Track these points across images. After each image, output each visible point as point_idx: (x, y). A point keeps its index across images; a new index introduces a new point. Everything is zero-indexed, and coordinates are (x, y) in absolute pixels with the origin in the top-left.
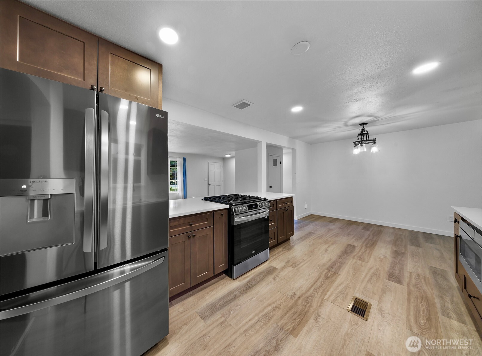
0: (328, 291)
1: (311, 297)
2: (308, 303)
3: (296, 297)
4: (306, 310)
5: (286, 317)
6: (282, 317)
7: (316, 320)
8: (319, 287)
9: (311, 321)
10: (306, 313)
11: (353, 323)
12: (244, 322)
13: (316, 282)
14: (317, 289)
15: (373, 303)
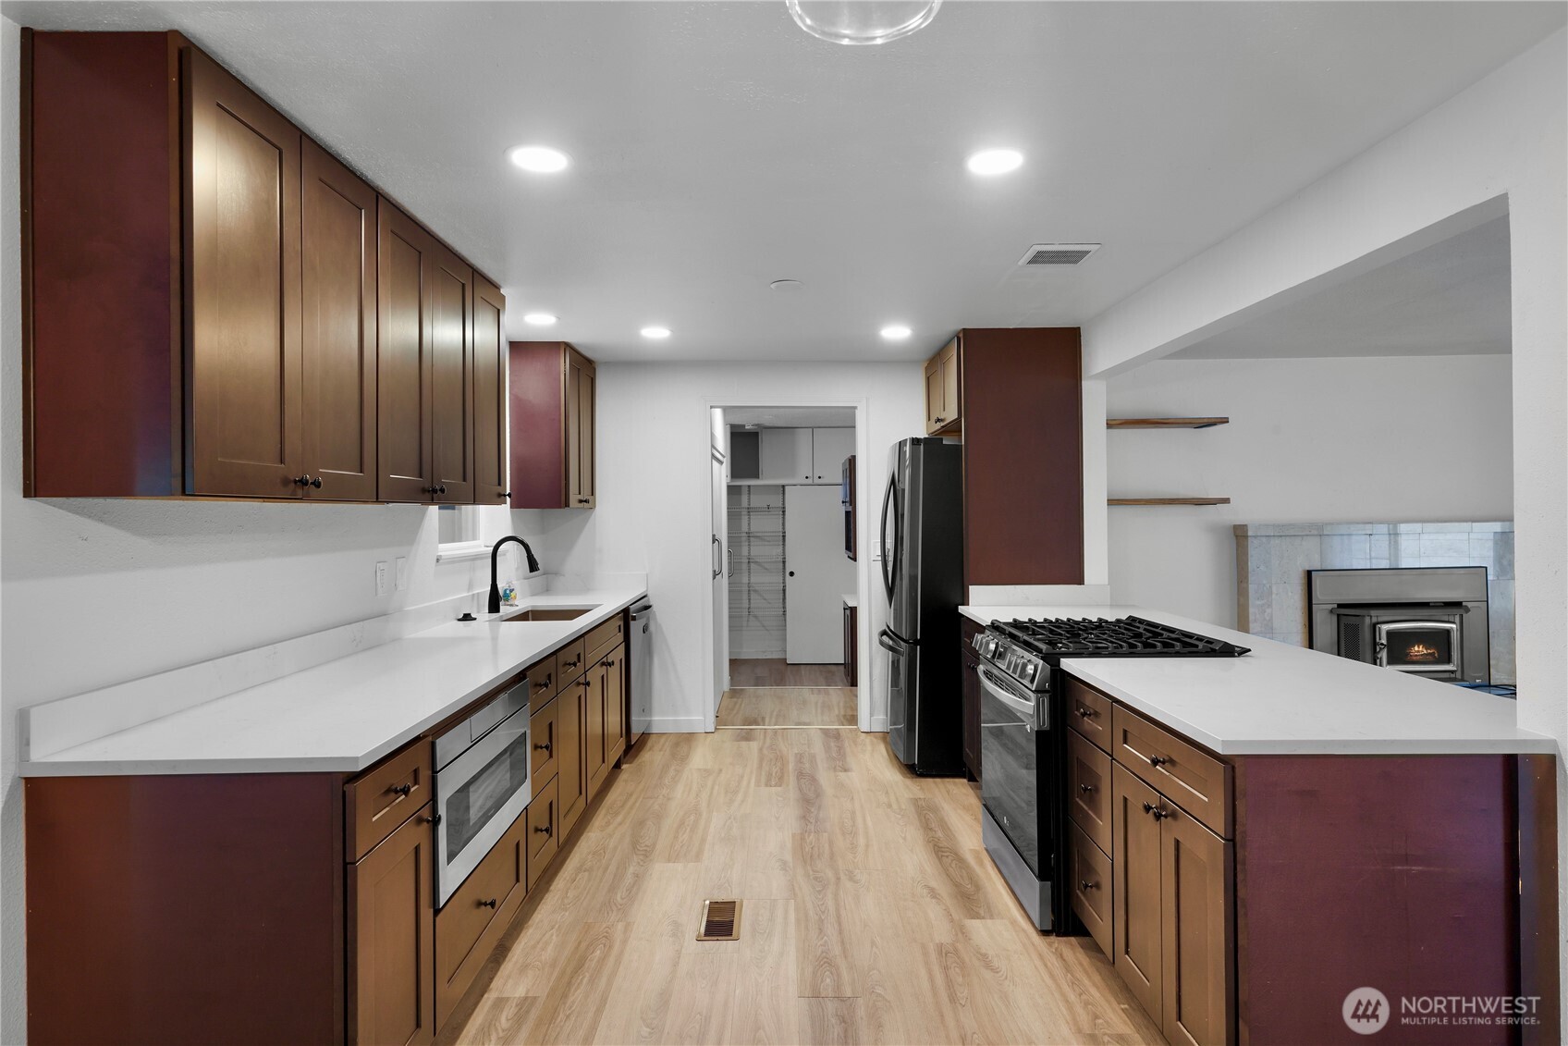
0: (798, 921)
1: (819, 892)
2: (816, 879)
3: (843, 877)
4: (809, 868)
5: (827, 846)
6: (831, 843)
7: (784, 863)
8: (821, 921)
9: (788, 857)
10: (805, 862)
11: (727, 885)
12: (868, 818)
13: (841, 932)
14: (823, 912)
15: (694, 946)
